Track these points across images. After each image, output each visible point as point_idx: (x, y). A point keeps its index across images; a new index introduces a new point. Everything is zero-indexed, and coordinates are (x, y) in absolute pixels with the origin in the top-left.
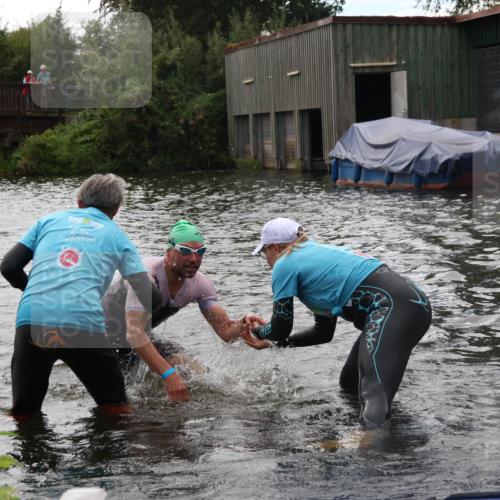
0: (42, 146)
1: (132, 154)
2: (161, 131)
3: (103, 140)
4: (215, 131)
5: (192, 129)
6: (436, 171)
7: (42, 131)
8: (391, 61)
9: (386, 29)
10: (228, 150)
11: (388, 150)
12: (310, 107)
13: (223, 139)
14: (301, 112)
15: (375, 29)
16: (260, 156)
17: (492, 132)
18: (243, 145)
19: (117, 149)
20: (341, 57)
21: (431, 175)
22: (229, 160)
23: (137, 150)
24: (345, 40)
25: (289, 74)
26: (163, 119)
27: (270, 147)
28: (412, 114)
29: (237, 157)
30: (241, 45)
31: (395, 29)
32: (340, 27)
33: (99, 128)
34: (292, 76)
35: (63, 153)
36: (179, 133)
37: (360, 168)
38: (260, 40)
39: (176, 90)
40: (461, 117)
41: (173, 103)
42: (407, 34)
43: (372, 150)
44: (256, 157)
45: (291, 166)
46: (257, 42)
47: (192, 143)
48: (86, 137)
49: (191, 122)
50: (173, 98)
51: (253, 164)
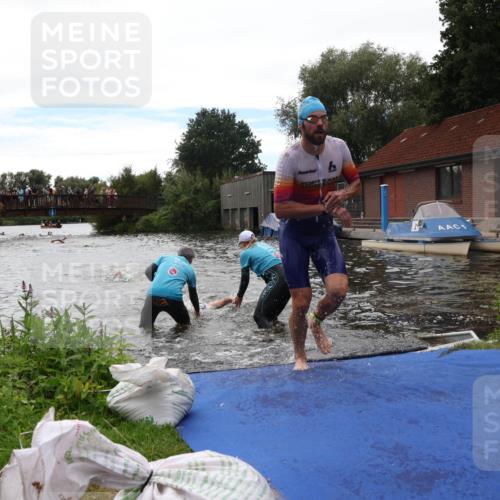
0: (147, 220)
2: (195, 215)
3: (172, 218)
4: (216, 215)
5: (207, 214)
7: (147, 214)
10: (221, 223)
12: (253, 206)
13: (219, 219)
14: (251, 208)
18: (227, 222)
19: (177, 222)
20: (266, 187)
22: (221, 227)
26: (195, 210)
27: (237, 222)
29: (224, 226)
30: (227, 182)
32: (266, 175)
33: (170, 213)
34: (247, 194)
35: (155, 223)
36: (201, 216)
37: (272, 231)
39: (201, 199)
41: (199, 204)
46: (233, 180)
47: (206, 220)
49: (206, 212)
50: (200, 202)
51: (231, 228)
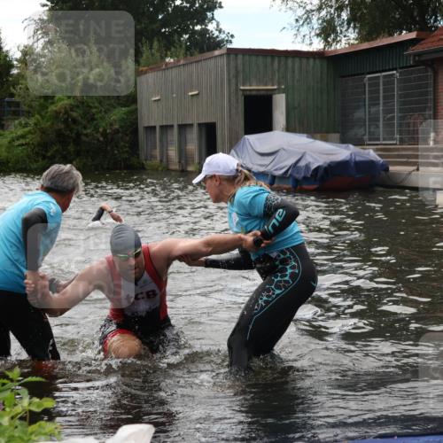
1: (60, 156)
2: (84, 138)
3: (36, 143)
4: (128, 138)
5: (109, 137)
6: (309, 176)
8: (273, 85)
9: (269, 59)
10: (138, 155)
11: (271, 158)
12: (206, 121)
13: (134, 145)
14: (200, 125)
15: (260, 59)
16: (164, 160)
17: (355, 145)
18: (152, 152)
19: (47, 151)
20: (233, 81)
21: (305, 178)
22: (139, 163)
23: (65, 153)
24: (236, 67)
25: (190, 94)
26: (85, 128)
27: (173, 153)
28: (289, 128)
29: (146, 160)
30: (151, 69)
31: (276, 60)
32: (232, 56)
33: (32, 134)
34: (192, 96)
36: (98, 140)
38: (166, 65)
39: (96, 104)
40: (328, 132)
41: (94, 115)
42: (286, 64)
43: (259, 157)
44: (161, 161)
45: (190, 169)
46: (164, 67)
47: (109, 148)
48: (22, 141)
49: (108, 131)
50: (94, 110)
51: (159, 166)
